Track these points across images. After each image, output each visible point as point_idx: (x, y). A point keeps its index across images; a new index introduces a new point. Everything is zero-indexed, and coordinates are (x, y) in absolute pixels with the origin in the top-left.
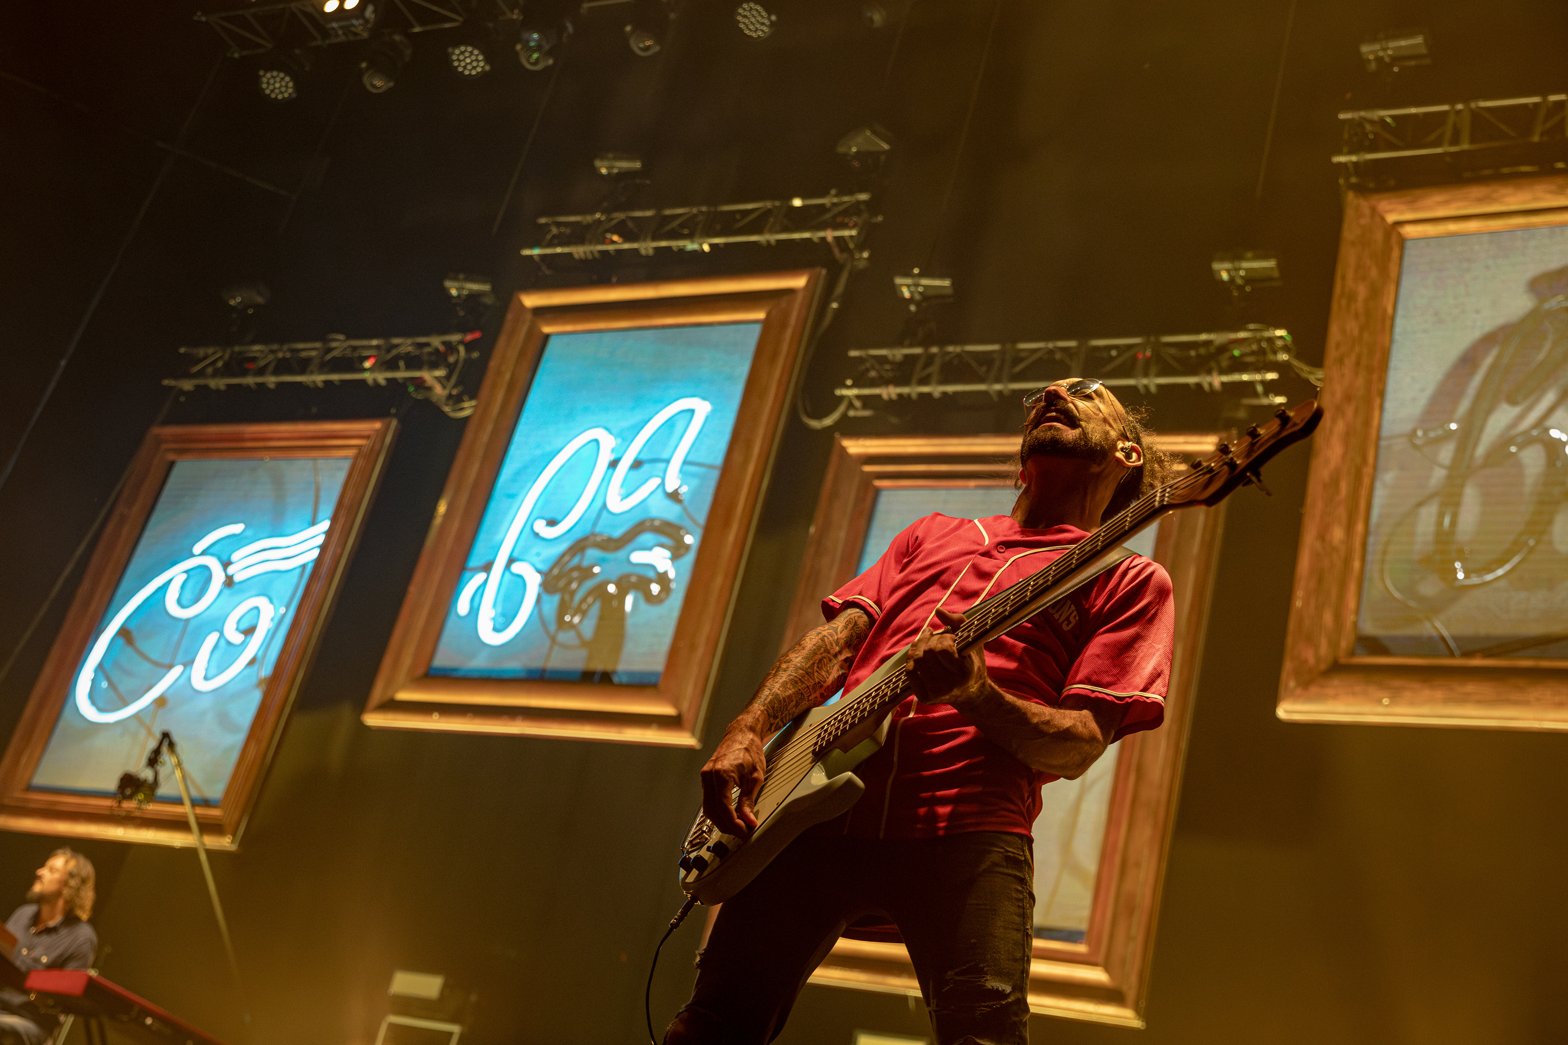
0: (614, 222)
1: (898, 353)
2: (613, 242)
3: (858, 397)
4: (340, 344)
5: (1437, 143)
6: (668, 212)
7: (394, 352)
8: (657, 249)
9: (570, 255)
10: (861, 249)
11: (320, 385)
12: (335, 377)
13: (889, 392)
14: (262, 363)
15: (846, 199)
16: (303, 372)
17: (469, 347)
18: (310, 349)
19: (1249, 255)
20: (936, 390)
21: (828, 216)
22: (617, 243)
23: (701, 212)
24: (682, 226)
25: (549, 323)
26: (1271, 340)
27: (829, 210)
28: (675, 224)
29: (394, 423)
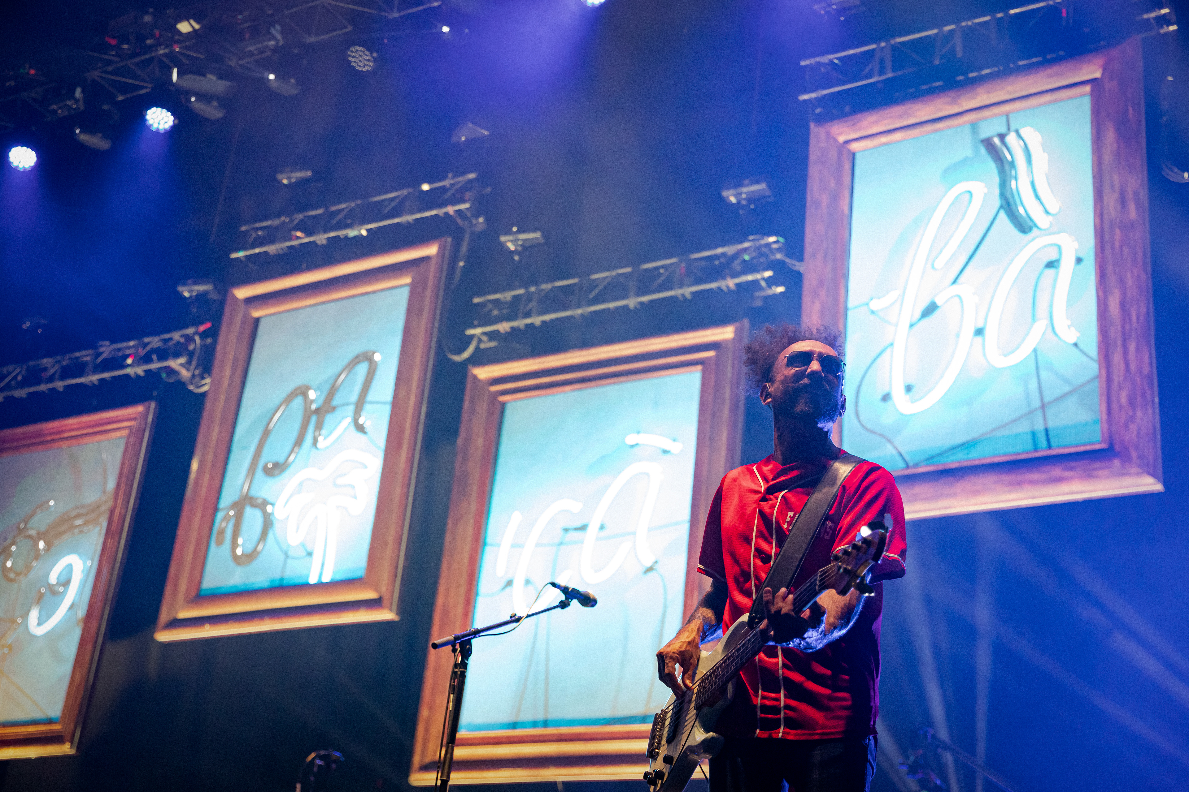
0: (296, 222)
1: (507, 296)
2: (298, 238)
3: (484, 334)
4: (107, 349)
5: (870, 76)
6: (334, 208)
7: (148, 348)
8: (329, 239)
9: (266, 253)
10: (477, 216)
11: (96, 383)
12: (106, 375)
13: (504, 327)
14: (51, 372)
15: (460, 179)
16: (81, 374)
17: (203, 335)
18: (86, 356)
19: (746, 181)
20: (537, 320)
21: (448, 195)
22: (301, 238)
23: (357, 205)
24: (346, 217)
25: (257, 308)
26: (768, 245)
27: (450, 189)
28: (340, 216)
29: (153, 405)
